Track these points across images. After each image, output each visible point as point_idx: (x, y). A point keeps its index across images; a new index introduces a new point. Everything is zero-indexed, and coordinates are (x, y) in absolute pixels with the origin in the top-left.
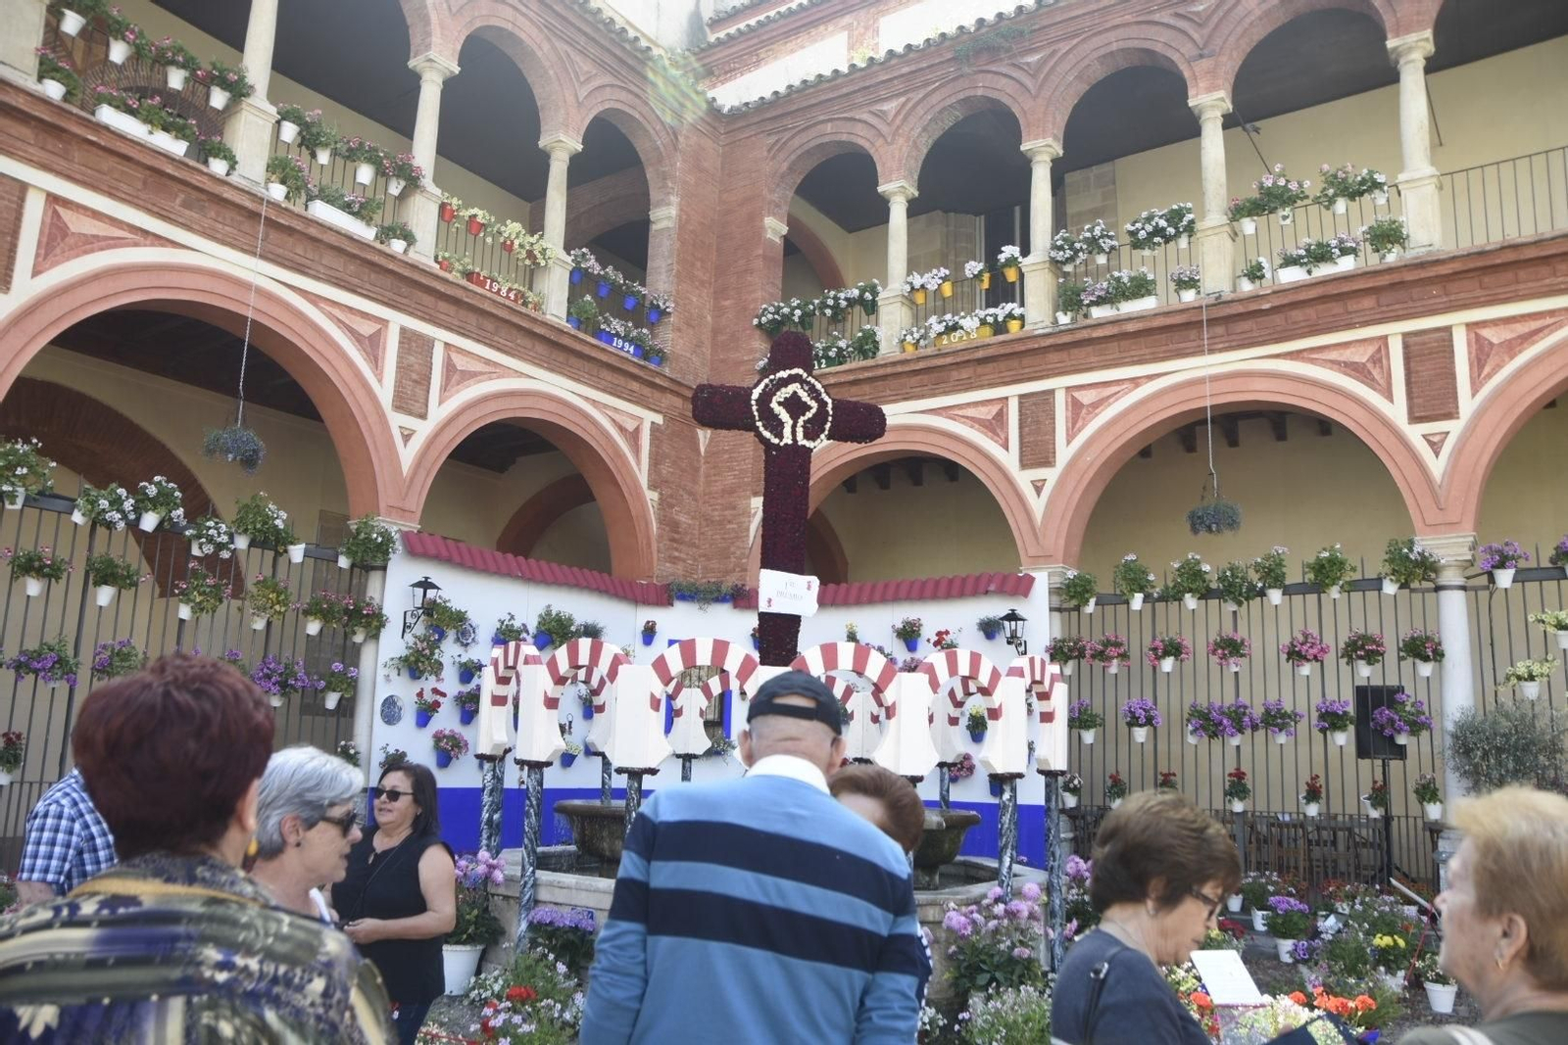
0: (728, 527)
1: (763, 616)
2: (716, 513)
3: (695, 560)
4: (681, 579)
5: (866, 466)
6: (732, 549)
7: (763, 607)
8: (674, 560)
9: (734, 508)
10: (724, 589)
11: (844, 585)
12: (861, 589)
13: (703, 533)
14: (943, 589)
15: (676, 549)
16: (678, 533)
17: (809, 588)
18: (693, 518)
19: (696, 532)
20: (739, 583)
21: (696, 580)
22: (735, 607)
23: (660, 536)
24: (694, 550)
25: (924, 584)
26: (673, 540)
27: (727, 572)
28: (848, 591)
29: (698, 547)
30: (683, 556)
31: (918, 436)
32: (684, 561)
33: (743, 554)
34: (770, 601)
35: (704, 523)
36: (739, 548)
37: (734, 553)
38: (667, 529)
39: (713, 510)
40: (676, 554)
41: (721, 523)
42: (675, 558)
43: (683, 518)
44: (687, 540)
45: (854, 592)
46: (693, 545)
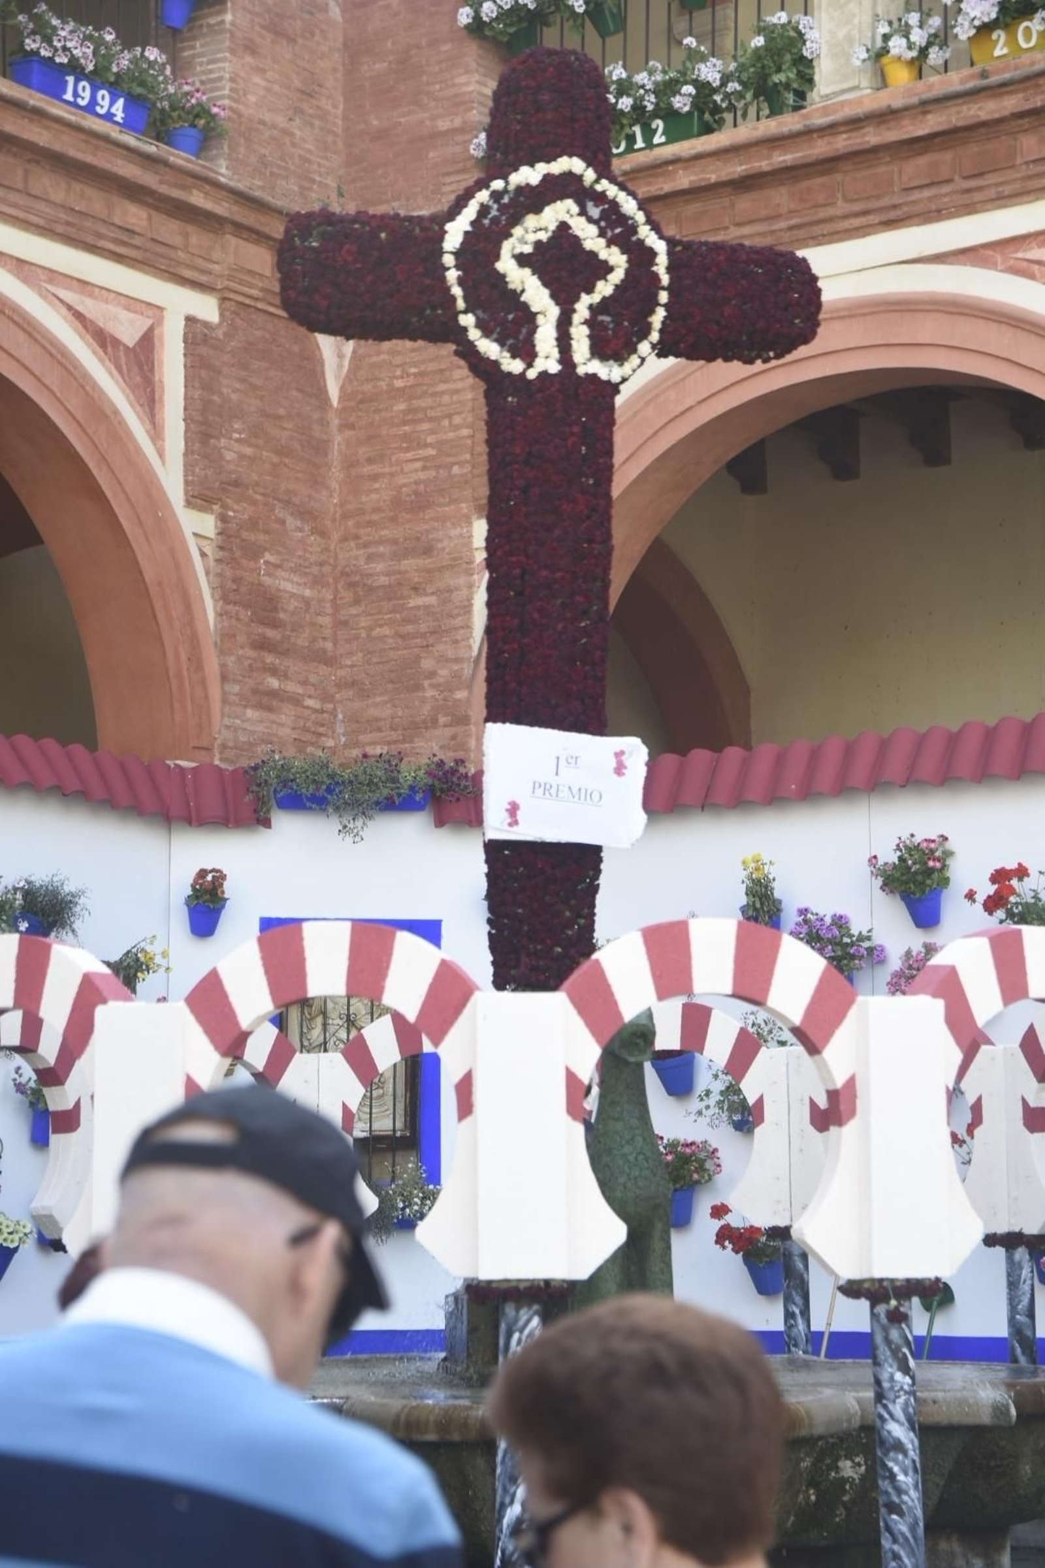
0: (412, 603)
1: (495, 850)
2: (379, 567)
3: (326, 698)
4: (290, 752)
5: (786, 418)
6: (427, 664)
7: (496, 827)
8: (266, 700)
9: (428, 551)
10: (408, 773)
11: (733, 754)
12: (780, 760)
13: (345, 623)
14: (1006, 749)
15: (274, 671)
16: (275, 624)
17: (620, 769)
18: (317, 582)
19: (325, 620)
20: (448, 757)
21: (334, 751)
22: (440, 822)
23: (227, 636)
24: (323, 669)
25: (953, 740)
26: (263, 645)
27: (414, 729)
28: (745, 766)
29: (330, 661)
30: (292, 687)
31: (927, 329)
32: (296, 701)
33: (456, 675)
34: (513, 809)
35: (347, 596)
36: (444, 660)
37: (432, 674)
38: (245, 614)
39: (370, 558)
40: (274, 683)
41: (391, 593)
42: (273, 694)
43: (288, 584)
44: (302, 640)
45: (762, 766)
46: (323, 658)
